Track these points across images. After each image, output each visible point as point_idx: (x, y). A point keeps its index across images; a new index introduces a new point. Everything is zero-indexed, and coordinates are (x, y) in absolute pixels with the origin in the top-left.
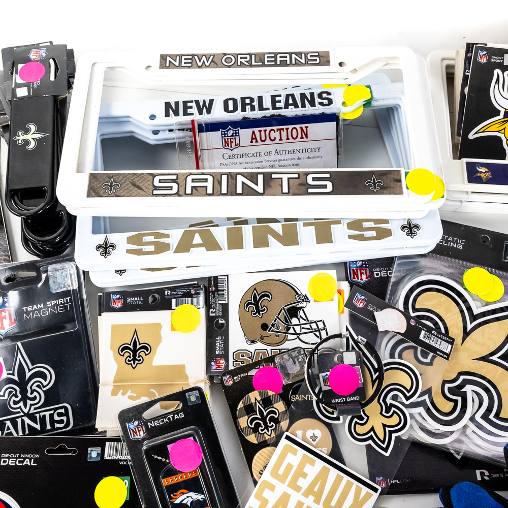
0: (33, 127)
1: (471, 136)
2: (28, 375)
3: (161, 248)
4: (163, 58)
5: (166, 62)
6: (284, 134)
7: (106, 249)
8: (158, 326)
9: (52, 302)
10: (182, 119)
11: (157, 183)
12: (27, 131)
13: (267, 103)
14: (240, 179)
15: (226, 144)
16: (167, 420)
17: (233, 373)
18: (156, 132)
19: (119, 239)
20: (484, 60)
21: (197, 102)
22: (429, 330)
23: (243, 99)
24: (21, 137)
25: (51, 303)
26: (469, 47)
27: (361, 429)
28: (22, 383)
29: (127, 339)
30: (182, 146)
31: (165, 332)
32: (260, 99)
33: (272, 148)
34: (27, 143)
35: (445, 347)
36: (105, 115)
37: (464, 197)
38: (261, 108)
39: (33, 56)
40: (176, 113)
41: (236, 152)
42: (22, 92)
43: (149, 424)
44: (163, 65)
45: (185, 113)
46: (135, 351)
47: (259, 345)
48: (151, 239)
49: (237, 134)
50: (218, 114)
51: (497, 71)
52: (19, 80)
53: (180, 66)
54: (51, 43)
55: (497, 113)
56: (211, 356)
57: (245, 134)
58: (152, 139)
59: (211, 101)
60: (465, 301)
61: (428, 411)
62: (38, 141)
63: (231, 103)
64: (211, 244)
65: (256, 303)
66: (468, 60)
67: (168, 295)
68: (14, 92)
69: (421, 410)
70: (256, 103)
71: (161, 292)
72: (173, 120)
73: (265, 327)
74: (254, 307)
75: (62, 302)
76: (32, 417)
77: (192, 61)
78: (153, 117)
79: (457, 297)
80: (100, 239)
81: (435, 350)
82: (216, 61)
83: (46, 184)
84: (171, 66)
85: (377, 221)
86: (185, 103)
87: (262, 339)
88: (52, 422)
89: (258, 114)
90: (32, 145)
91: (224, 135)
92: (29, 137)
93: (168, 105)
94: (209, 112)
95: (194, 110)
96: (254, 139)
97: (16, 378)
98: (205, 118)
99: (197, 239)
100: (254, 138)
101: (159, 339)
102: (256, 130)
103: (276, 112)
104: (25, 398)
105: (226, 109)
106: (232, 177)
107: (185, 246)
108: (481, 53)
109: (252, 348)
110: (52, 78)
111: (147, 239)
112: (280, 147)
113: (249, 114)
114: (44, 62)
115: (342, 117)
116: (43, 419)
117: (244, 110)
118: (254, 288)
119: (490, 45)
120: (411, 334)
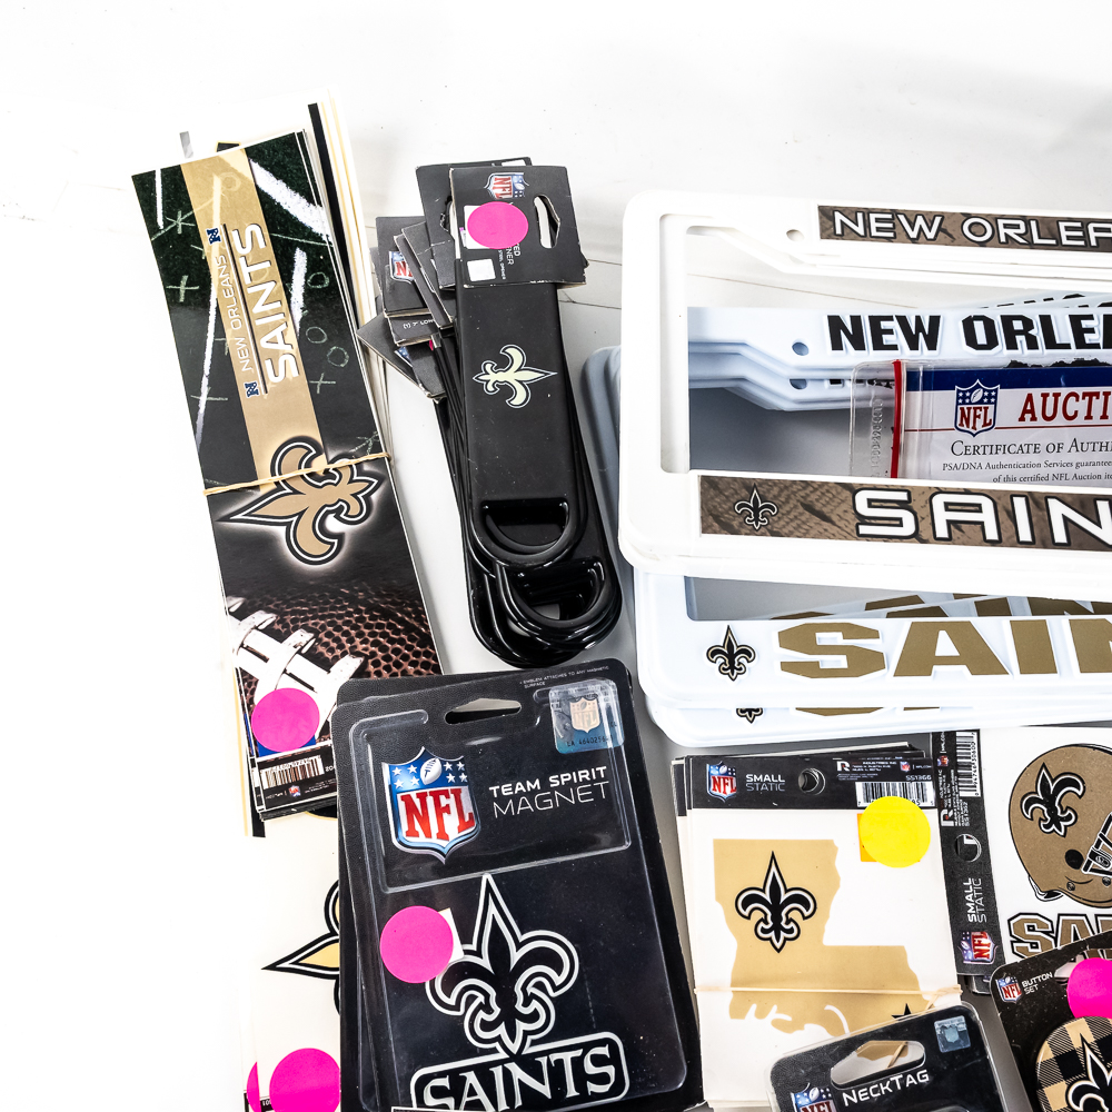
0: (516, 355)
2: (516, 956)
3: (866, 662)
4: (826, 214)
5: (834, 223)
6: (1098, 404)
7: (731, 657)
8: (827, 849)
9: (562, 776)
10: (871, 357)
11: (863, 508)
12: (503, 363)
13: (1064, 333)
14: (1057, 510)
15: (963, 420)
16: (887, 1087)
17: (1020, 972)
18: (798, 384)
19: (759, 633)
21: (902, 321)
23: (1007, 320)
24: (491, 377)
25: (559, 779)
28: (502, 977)
29: (756, 877)
31: (847, 861)
32: (1046, 321)
33: (1066, 436)
34: (506, 391)
36: (694, 339)
38: (1051, 343)
39: (495, 187)
40: (858, 344)
41: (983, 439)
42: (481, 271)
43: (845, 1096)
44: (828, 231)
45: (878, 345)
46: (776, 908)
47: (1066, 904)
48: (836, 638)
49: (991, 399)
50: (953, 351)
52: (471, 244)
53: (867, 236)
54: (527, 160)
56: (961, 929)
57: (1010, 400)
59: (935, 321)
62: (533, 387)
63: (979, 327)
64: (980, 660)
65: (1049, 800)
67: (843, 771)
68: (461, 270)
70: (1037, 332)
72: (850, 358)
73: (1074, 859)
74: (1045, 809)
75: (587, 777)
77: (895, 226)
78: (799, 347)
80: (714, 633)
82: (950, 229)
83: (563, 488)
84: (847, 234)
86: (875, 321)
87: (1071, 889)
88: (581, 1078)
89: (1044, 357)
90: (520, 397)
91: (962, 399)
92: (509, 376)
93: (835, 323)
94: (932, 345)
95: (898, 338)
96: (1028, 412)
97: (485, 962)
98: (923, 358)
99: (945, 646)
100: (1028, 409)
102: (1037, 393)
103: (1088, 355)
104: (509, 1017)
105: (971, 340)
106: (1038, 504)
107: (917, 661)
109: (1051, 909)
110: (546, 242)
111: (824, 638)
112: (1085, 435)
113: (1023, 354)
114: (523, 203)
116: (557, 1071)
117: (1012, 345)
118: (1041, 763)
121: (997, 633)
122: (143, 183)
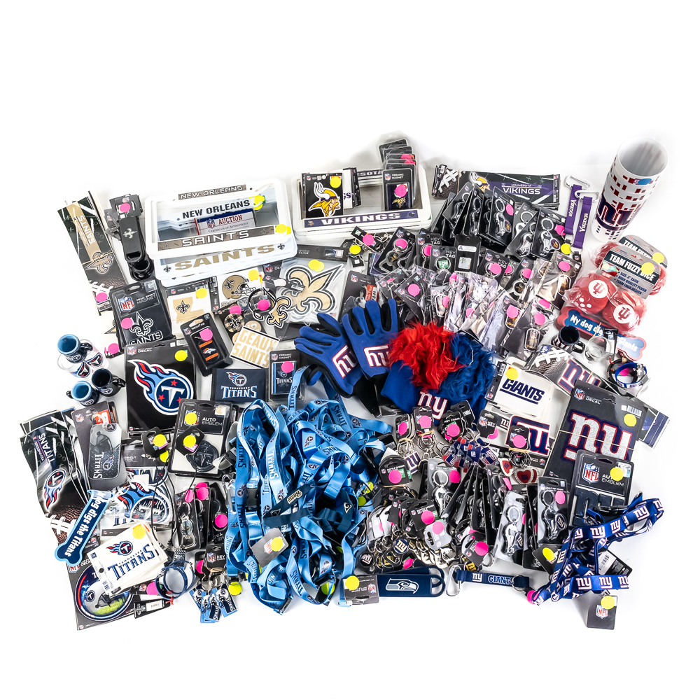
0: (130, 230)
1: (309, 210)
2: (143, 322)
3: (188, 266)
4: (180, 195)
5: (181, 197)
6: (232, 219)
7: (167, 269)
8: (191, 298)
9: (148, 296)
10: (190, 218)
11: (183, 242)
12: (128, 231)
13: (224, 208)
14: (215, 237)
15: (209, 226)
16: (198, 326)
17: (221, 310)
18: (180, 225)
19: (172, 265)
20: (310, 179)
21: (196, 211)
22: (296, 284)
23: (214, 208)
24: (126, 234)
26: (303, 175)
27: (271, 321)
28: (141, 326)
29: (180, 304)
30: (192, 229)
31: (194, 299)
32: (221, 206)
33: (229, 225)
34: (129, 236)
35: (301, 289)
36: (159, 221)
37: (305, 234)
38: (221, 210)
39: (124, 201)
40: (188, 217)
41: (214, 228)
42: (123, 217)
43: (192, 328)
44: (180, 199)
45: (191, 216)
46: (183, 308)
47: (231, 299)
48: (184, 264)
49: (213, 222)
50: (205, 215)
51: (316, 183)
52: (120, 212)
53: (187, 198)
54: (130, 194)
55: (318, 199)
56: (213, 305)
57: (217, 221)
58: (179, 228)
59: (201, 210)
60: (309, 272)
61: (295, 311)
62: (133, 234)
63: (209, 210)
64: (207, 262)
65: (229, 285)
66: (303, 180)
67: (193, 286)
68: (119, 217)
69: (293, 311)
70: (219, 209)
71: (191, 286)
72: (187, 219)
73: (233, 293)
75: (152, 295)
76: (147, 337)
77: (192, 195)
78: (178, 219)
79: (306, 271)
80: (165, 266)
81: (297, 290)
82: (201, 194)
83: (140, 250)
84: (183, 198)
85: (268, 246)
86: (191, 212)
87: (232, 297)
88: (155, 337)
89: (220, 213)
90: (131, 237)
91: (208, 222)
92: (129, 233)
93: (184, 214)
94: (201, 214)
95: (195, 214)
97: (138, 324)
98: (199, 217)
99: (202, 261)
100: (220, 222)
101: (192, 302)
102: (221, 219)
103: (228, 211)
104: (143, 331)
105: (208, 212)
106: (211, 237)
107: (197, 264)
108: (308, 177)
109: (229, 301)
110: (134, 209)
111: (182, 264)
112: (232, 225)
113: (217, 213)
114: (129, 203)
115: (254, 209)
116: (151, 337)
117: (215, 212)
118: (227, 279)
119: (311, 173)
120: (288, 286)
121: (210, 258)
122: (60, 212)
